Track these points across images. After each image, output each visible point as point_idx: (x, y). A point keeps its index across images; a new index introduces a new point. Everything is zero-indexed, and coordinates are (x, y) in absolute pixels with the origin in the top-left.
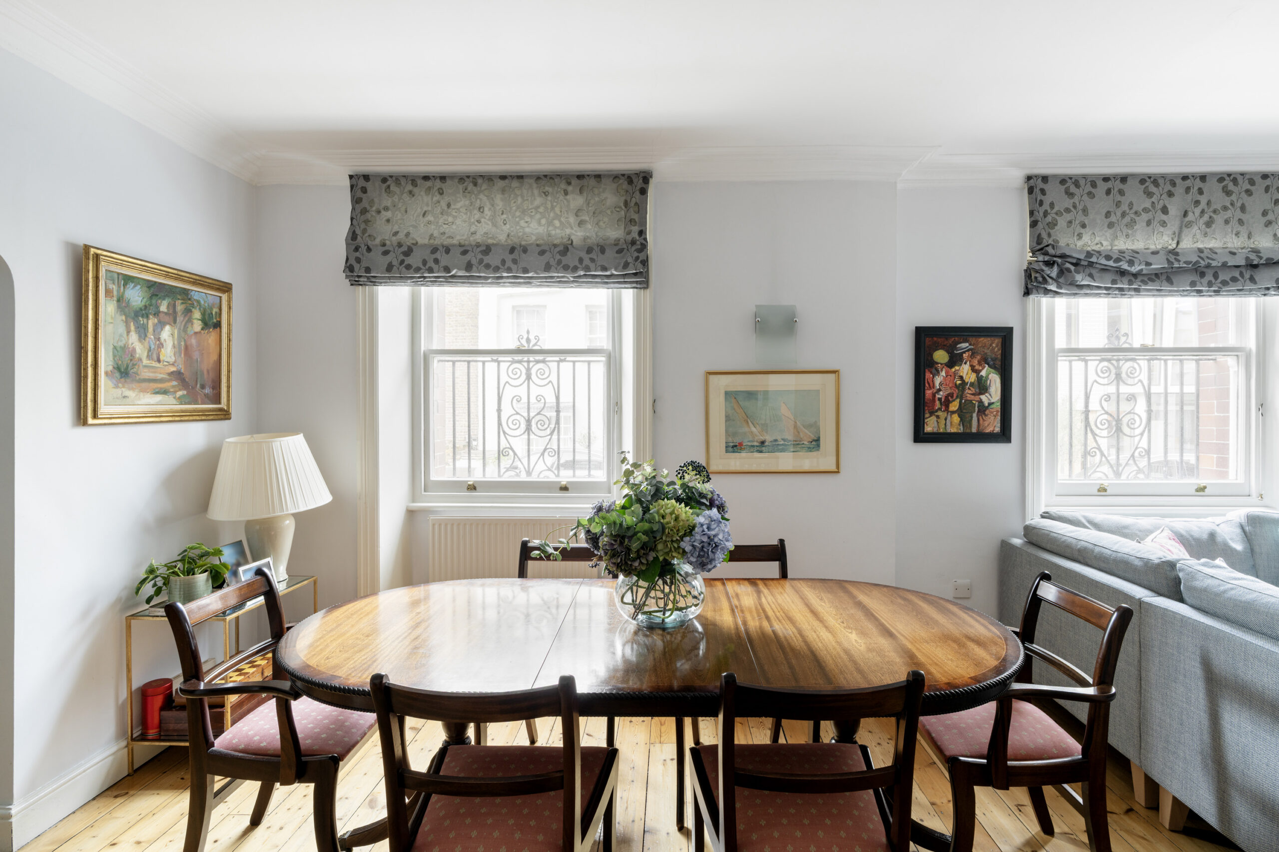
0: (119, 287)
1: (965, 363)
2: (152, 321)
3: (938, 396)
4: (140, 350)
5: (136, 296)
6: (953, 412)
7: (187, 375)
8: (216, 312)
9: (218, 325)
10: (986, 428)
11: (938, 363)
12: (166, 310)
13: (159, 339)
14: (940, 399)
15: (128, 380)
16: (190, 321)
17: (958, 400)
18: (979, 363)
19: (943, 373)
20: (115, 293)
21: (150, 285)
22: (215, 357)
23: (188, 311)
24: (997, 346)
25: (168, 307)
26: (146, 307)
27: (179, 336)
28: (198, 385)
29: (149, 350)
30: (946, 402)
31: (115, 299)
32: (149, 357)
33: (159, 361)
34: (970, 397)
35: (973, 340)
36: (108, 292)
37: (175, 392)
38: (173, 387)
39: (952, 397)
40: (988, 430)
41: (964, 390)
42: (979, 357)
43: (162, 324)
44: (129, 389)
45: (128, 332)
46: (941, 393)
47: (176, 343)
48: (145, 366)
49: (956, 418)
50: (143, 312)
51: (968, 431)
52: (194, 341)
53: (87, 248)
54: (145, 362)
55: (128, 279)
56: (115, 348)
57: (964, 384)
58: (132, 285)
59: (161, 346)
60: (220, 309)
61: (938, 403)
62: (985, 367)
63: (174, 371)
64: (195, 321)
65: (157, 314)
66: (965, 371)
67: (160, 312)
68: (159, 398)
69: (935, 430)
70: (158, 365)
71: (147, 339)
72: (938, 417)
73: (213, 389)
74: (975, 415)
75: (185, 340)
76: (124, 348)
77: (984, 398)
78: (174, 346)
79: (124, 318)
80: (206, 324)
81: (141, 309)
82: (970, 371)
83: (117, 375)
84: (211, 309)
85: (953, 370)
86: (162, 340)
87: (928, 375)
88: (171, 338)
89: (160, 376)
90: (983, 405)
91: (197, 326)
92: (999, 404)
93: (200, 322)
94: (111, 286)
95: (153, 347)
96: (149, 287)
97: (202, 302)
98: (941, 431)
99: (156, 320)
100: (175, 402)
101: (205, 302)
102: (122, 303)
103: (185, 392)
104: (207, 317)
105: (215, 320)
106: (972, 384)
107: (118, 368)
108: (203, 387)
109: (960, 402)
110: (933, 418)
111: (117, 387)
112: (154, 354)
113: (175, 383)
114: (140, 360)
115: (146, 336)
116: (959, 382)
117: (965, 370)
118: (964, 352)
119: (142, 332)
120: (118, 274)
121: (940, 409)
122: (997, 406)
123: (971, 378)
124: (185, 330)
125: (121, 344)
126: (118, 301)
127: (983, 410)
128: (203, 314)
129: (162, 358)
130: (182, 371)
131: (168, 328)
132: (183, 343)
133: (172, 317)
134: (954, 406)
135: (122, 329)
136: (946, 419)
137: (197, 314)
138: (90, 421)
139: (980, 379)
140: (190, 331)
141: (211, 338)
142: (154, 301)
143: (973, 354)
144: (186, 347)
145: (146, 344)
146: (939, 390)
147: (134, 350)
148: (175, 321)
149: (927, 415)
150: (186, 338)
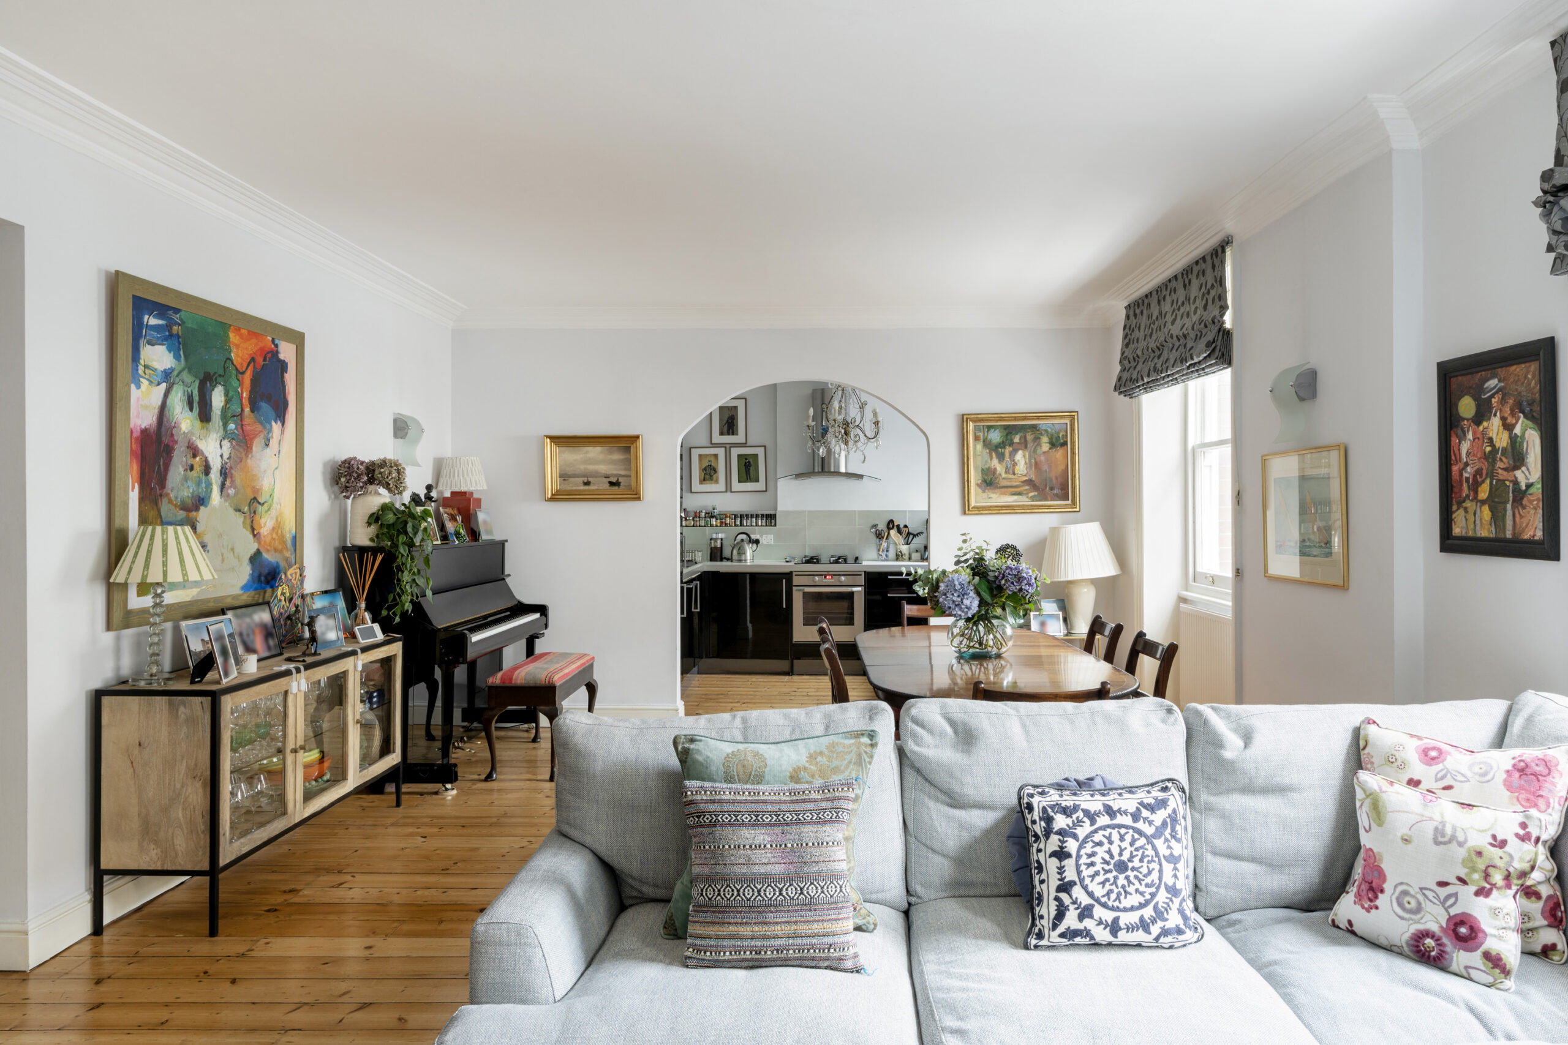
0: (984, 433)
1: (1495, 415)
2: (1008, 450)
3: (1466, 475)
4: (1000, 469)
5: (995, 437)
6: (1483, 502)
7: (1037, 483)
8: (1063, 435)
9: (1065, 444)
10: (1523, 530)
11: (1464, 419)
12: (1018, 441)
13: (1014, 461)
14: (1467, 479)
15: (992, 487)
16: (1039, 445)
17: (1488, 481)
18: (1513, 414)
19: (1470, 436)
20: (982, 437)
21: (1006, 427)
22: (1063, 467)
23: (1037, 439)
24: (1533, 377)
25: (1020, 439)
26: (1003, 442)
27: (1030, 457)
28: (1048, 488)
29: (1007, 468)
30: (1475, 486)
31: (982, 441)
32: (1006, 472)
33: (1014, 474)
34: (1503, 475)
36: (977, 438)
37: (1028, 493)
38: (1026, 490)
39: (1481, 476)
40: (1526, 536)
41: (1494, 462)
42: (1511, 402)
43: (1015, 451)
44: (993, 493)
45: (991, 458)
46: (1469, 469)
47: (1027, 460)
48: (1004, 478)
49: (1486, 512)
50: (1002, 445)
51: (1501, 536)
52: (1043, 458)
53: (963, 415)
54: (1004, 475)
55: (989, 428)
56: (983, 470)
57: (1495, 450)
58: (993, 430)
59: (1015, 464)
60: (1067, 432)
61: (1465, 485)
62: (1519, 418)
63: (1026, 480)
64: (1044, 444)
65: (1011, 444)
66: (1495, 429)
67: (1013, 443)
68: (1015, 497)
69: (1464, 534)
70: (1013, 477)
71: (1005, 461)
72: (1466, 510)
73: (1062, 490)
74: (1509, 506)
75: (1035, 459)
76: (989, 469)
77: (1519, 474)
78: (1026, 463)
79: (988, 451)
80: (1053, 445)
81: (1000, 444)
82: (1501, 428)
83: (985, 484)
84: (1059, 433)
85: (1481, 428)
86: (1016, 461)
87: (1454, 440)
88: (1023, 459)
89: (1015, 484)
90: (1520, 489)
91: (1045, 447)
92: (1540, 486)
93: (1048, 444)
94: (978, 434)
95: (1009, 466)
96: (1005, 429)
97: (1049, 430)
98: (1471, 534)
99: (1011, 449)
100: (1027, 500)
101: (1052, 429)
102: (987, 444)
103: (1036, 493)
104: (1054, 440)
105: (1062, 441)
106: (1504, 450)
107: (985, 481)
108: (1052, 489)
109: (1491, 483)
110: (1461, 512)
111: (984, 492)
112: (1011, 470)
113: (1027, 487)
114: (1000, 475)
115: (1004, 459)
116: (1488, 449)
117: (1494, 425)
118: (1492, 396)
119: (1001, 458)
120: (983, 426)
121: (1468, 496)
122: (1537, 490)
123: (1502, 440)
124: (1035, 451)
125: (987, 467)
126: (984, 441)
127: (1520, 496)
128: (1051, 439)
129: (1016, 472)
130: (1034, 479)
131: (1020, 453)
132: (1033, 461)
133: (1024, 444)
134: (1484, 492)
135: (987, 457)
136: (1475, 514)
137: (1045, 439)
138: (967, 512)
139: (1513, 439)
140: (1039, 451)
141: (1059, 453)
142: (1009, 437)
143: (1504, 395)
144: (1036, 463)
145: (1004, 464)
146: (1466, 464)
147: (995, 469)
148: (1026, 447)
149: (1454, 508)
150: (1036, 456)
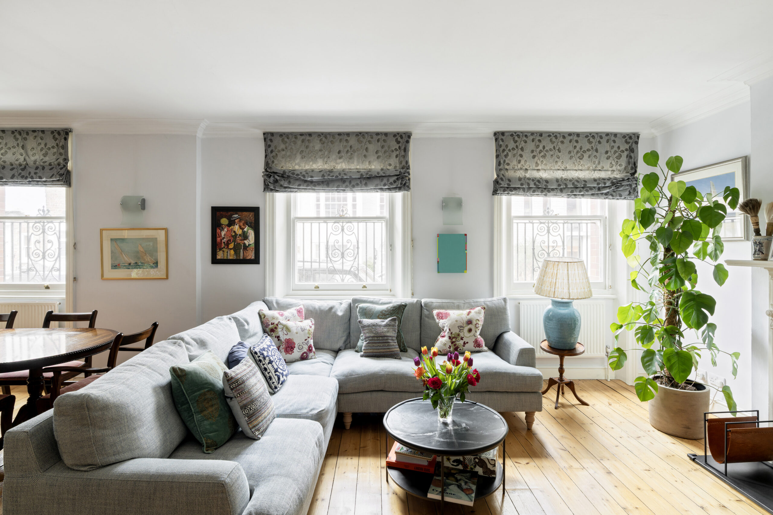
1: (237, 225)
3: (223, 241)
6: (231, 249)
10: (247, 257)
11: (223, 225)
14: (224, 242)
17: (233, 243)
18: (244, 225)
19: (226, 230)
24: (252, 216)
30: (227, 244)
34: (239, 241)
35: (240, 213)
39: (230, 241)
40: (248, 258)
41: (236, 237)
42: (243, 222)
46: (225, 239)
49: (232, 252)
51: (238, 258)
57: (236, 235)
61: (223, 244)
62: (246, 227)
66: (237, 228)
69: (222, 258)
72: (223, 251)
74: (242, 250)
77: (246, 242)
82: (239, 229)
85: (231, 228)
87: (218, 231)
90: (246, 246)
92: (254, 245)
98: (225, 258)
106: (240, 235)
109: (234, 244)
110: (221, 252)
116: (233, 234)
117: (236, 228)
118: (236, 219)
121: (224, 247)
122: (253, 246)
123: (239, 232)
127: (246, 248)
134: (231, 246)
136: (227, 252)
139: (244, 232)
143: (240, 220)
146: (224, 238)
149: (218, 250)
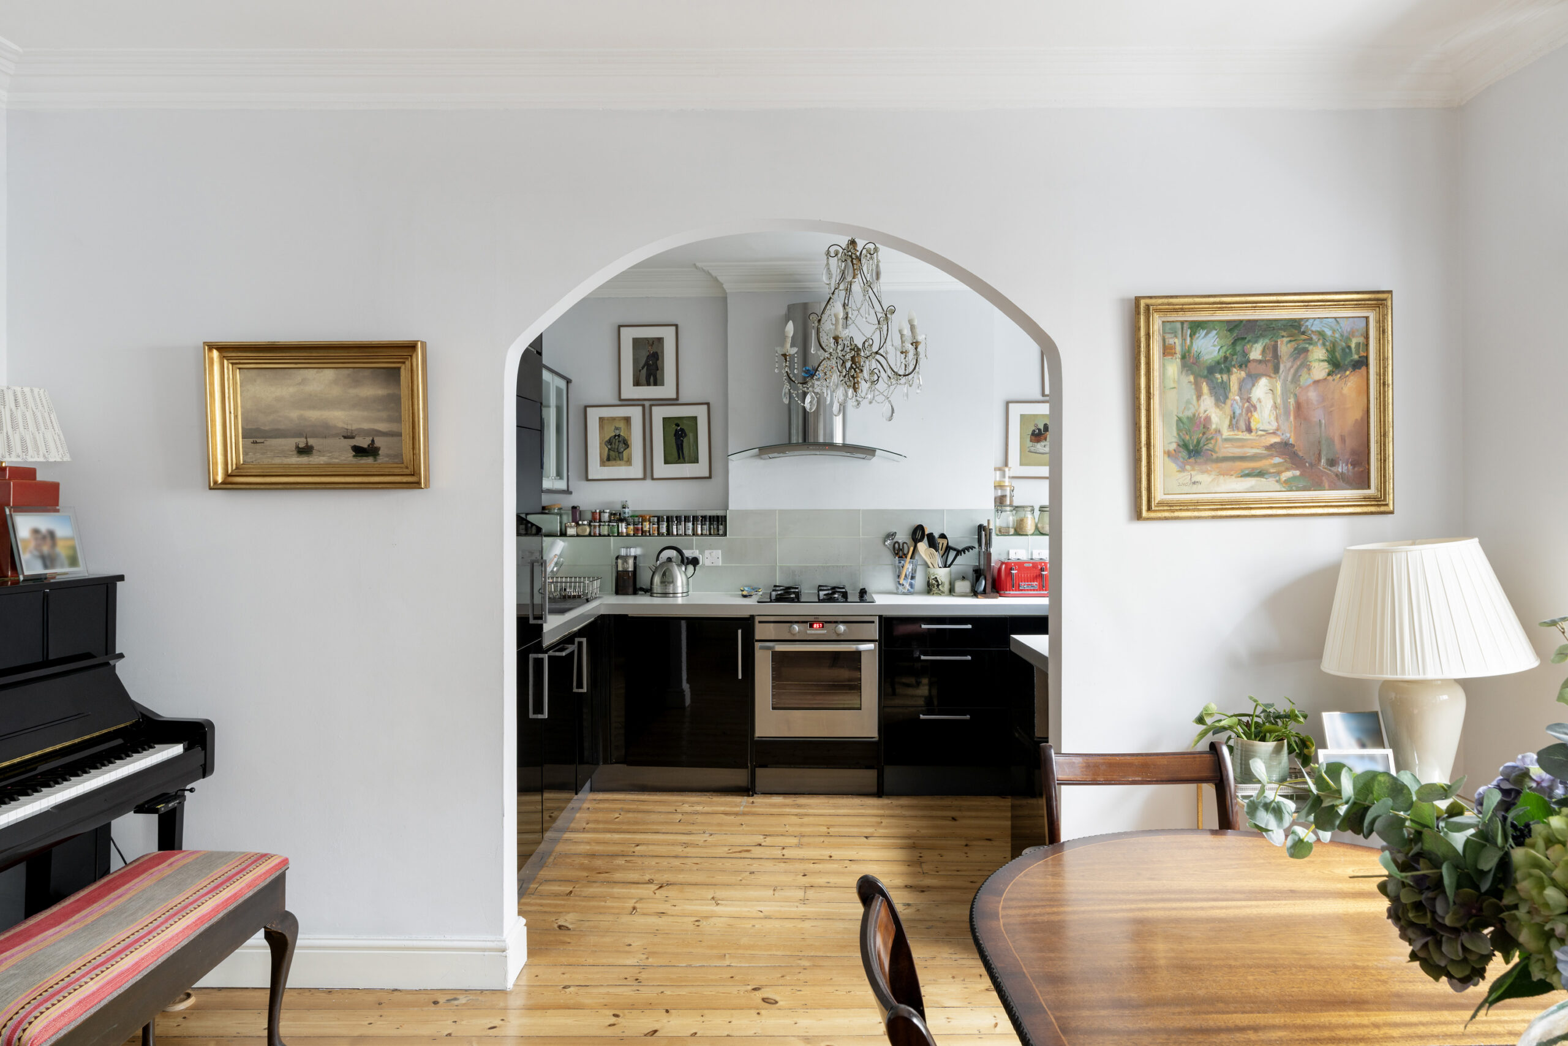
0: (1184, 340)
2: (1236, 377)
4: (1218, 418)
5: (1209, 347)
7: (1301, 449)
8: (1358, 345)
9: (1362, 363)
12: (1260, 357)
13: (1249, 400)
15: (1200, 460)
16: (1306, 366)
20: (1178, 349)
21: (1233, 326)
22: (1357, 414)
23: (1301, 352)
25: (1264, 352)
26: (1226, 358)
27: (1285, 393)
28: (1323, 461)
29: (1233, 416)
31: (1179, 356)
32: (1231, 426)
33: (1249, 430)
36: (1167, 351)
37: (1279, 473)
38: (1275, 465)
43: (1254, 378)
44: (1203, 472)
45: (1199, 396)
47: (1279, 401)
48: (1227, 440)
50: (1223, 365)
52: (1313, 395)
53: (1138, 299)
54: (1226, 433)
55: (1196, 327)
56: (1180, 420)
58: (1203, 333)
59: (1252, 408)
60: (1367, 338)
63: (1276, 443)
64: (1315, 364)
65: (1244, 364)
67: (1249, 361)
68: (1251, 482)
70: (1247, 436)
71: (1229, 402)
73: (1354, 465)
75: (1295, 395)
76: (1192, 419)
78: (1275, 406)
79: (1192, 378)
80: (1336, 365)
81: (1218, 363)
83: (1184, 454)
84: (1348, 339)
86: (1254, 400)
88: (1270, 395)
89: (1251, 452)
91: (1320, 370)
93: (1326, 364)
94: (1171, 341)
95: (1238, 412)
96: (1230, 330)
97: (1329, 333)
99: (1243, 374)
100: (1278, 487)
101: (1334, 331)
102: (1189, 362)
103: (1297, 473)
104: (1338, 355)
105: (1356, 357)
107: (1184, 446)
108: (1332, 463)
111: (1182, 469)
112: (1243, 422)
113: (1277, 460)
114: (1218, 431)
115: (1226, 397)
119: (1221, 393)
120: (1182, 323)
124: (1296, 379)
125: (1189, 413)
126: (1183, 357)
128: (1331, 351)
129: (1253, 426)
130: (1292, 441)
131: (1263, 382)
132: (1292, 401)
133: (1273, 363)
135: (1189, 393)
137: (1318, 353)
138: (1145, 514)
140: (1305, 380)
141: (1350, 384)
142: (1238, 348)
144: (1299, 406)
145: (1227, 408)
147: (1208, 419)
148: (1276, 370)
150: (1298, 391)
